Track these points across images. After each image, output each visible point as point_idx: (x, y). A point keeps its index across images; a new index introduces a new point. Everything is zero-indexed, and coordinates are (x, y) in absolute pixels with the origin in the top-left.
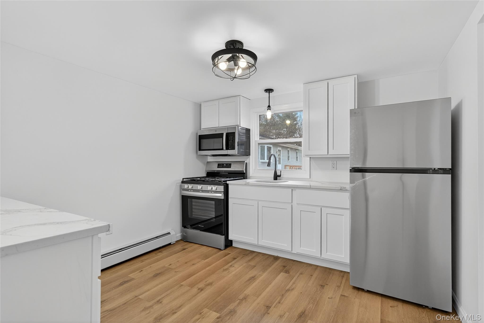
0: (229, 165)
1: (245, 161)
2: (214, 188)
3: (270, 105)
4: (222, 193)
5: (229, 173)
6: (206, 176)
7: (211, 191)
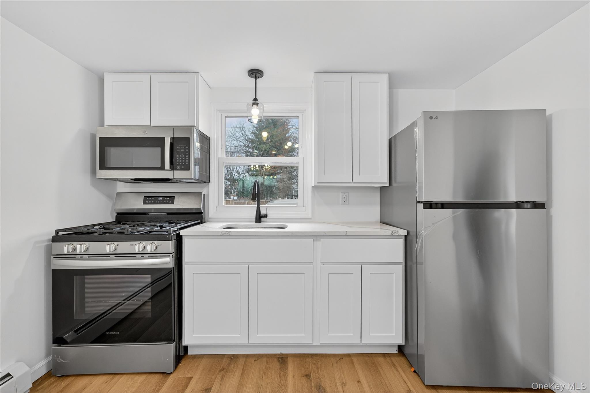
0: (170, 199)
1: (202, 192)
2: (150, 246)
3: (257, 97)
4: (171, 255)
5: (168, 214)
6: (115, 221)
7: (142, 254)
